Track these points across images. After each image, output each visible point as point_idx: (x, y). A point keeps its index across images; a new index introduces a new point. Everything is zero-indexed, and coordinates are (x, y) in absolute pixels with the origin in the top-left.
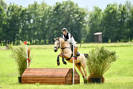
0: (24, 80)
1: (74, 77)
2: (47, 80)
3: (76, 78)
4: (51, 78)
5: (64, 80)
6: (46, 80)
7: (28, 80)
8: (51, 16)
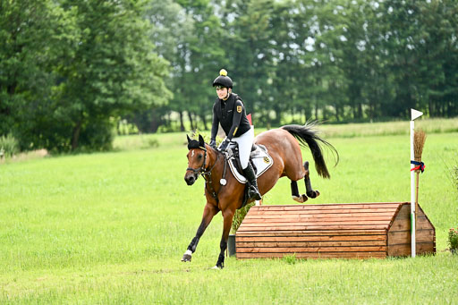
0: (246, 245)
1: (417, 231)
2: (325, 244)
3: (424, 236)
4: (335, 238)
5: (381, 243)
6: (320, 244)
7: (259, 244)
8: (377, 25)
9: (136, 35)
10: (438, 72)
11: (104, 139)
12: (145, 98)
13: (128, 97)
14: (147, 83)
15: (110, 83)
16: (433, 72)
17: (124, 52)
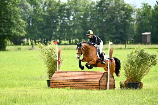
1: (109, 81)
3: (111, 83)
7: (58, 83)
8: (94, 13)
9: (15, 12)
10: (113, 29)
11: (3, 47)
12: (17, 33)
13: (12, 33)
14: (18, 28)
15: (6, 28)
16: (111, 29)
17: (11, 18)
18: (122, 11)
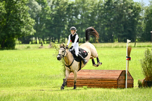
0: (70, 82)
1: (128, 80)
2: (97, 83)
3: (130, 82)
4: (100, 81)
5: (115, 83)
6: (95, 83)
8: (102, 11)
18: (130, 10)
